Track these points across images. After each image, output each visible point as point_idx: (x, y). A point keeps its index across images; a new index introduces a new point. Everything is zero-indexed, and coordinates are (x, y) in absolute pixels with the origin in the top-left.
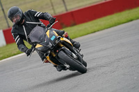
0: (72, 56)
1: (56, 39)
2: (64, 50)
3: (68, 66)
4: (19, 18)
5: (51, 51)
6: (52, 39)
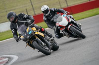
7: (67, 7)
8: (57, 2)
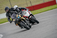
0: (25, 24)
1: (20, 18)
2: (22, 22)
3: (23, 27)
4: (8, 10)
5: (18, 22)
6: (18, 18)
7: (31, 6)
8: (25, 3)
